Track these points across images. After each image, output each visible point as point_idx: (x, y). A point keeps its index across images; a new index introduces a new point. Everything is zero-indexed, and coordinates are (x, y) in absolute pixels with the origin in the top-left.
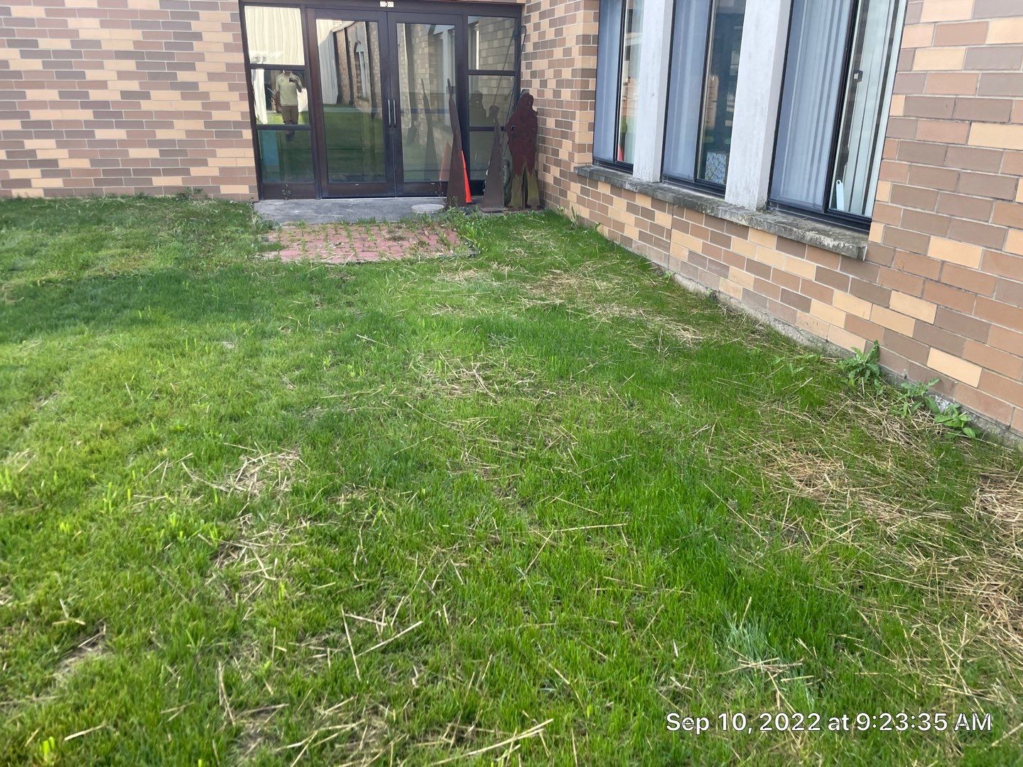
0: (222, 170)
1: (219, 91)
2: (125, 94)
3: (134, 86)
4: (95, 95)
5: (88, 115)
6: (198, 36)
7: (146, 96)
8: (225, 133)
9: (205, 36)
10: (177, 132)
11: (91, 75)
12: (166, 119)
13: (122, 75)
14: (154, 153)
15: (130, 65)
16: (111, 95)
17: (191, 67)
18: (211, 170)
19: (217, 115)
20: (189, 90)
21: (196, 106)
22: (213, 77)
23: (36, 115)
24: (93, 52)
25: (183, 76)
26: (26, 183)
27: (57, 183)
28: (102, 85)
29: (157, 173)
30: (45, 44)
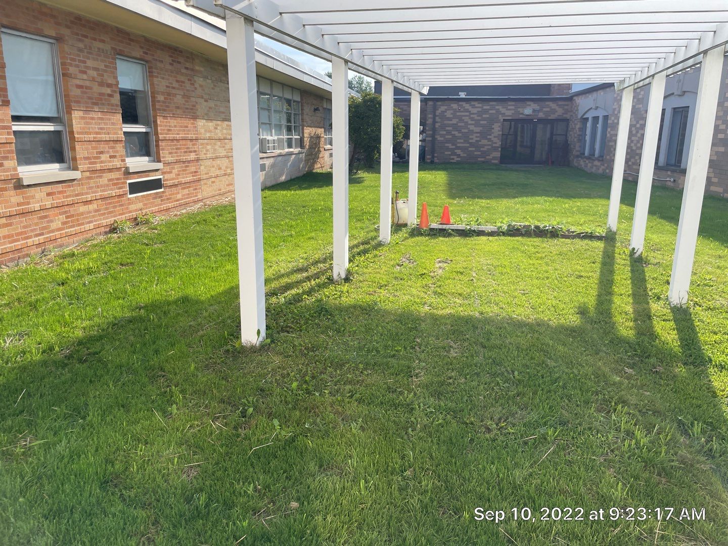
0: (493, 157)
1: (495, 140)
2: (476, 141)
3: (478, 139)
4: (471, 141)
5: (468, 145)
6: (493, 129)
7: (480, 141)
8: (495, 149)
9: (495, 129)
10: (485, 149)
11: (470, 137)
12: (483, 146)
13: (477, 137)
14: (479, 153)
15: (478, 135)
16: (473, 141)
17: (490, 135)
18: (490, 157)
19: (494, 145)
20: (489, 140)
21: (490, 143)
22: (495, 137)
23: (458, 145)
24: (472, 132)
25: (489, 137)
26: (453, 159)
27: (459, 159)
28: (472, 139)
29: (479, 157)
30: (463, 131)
